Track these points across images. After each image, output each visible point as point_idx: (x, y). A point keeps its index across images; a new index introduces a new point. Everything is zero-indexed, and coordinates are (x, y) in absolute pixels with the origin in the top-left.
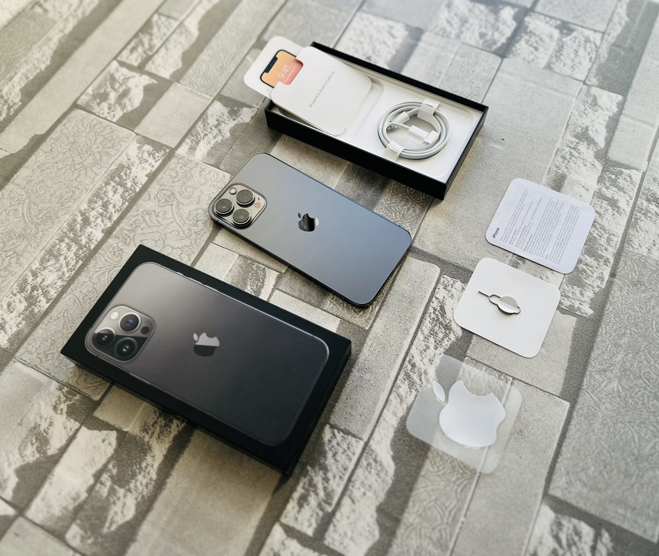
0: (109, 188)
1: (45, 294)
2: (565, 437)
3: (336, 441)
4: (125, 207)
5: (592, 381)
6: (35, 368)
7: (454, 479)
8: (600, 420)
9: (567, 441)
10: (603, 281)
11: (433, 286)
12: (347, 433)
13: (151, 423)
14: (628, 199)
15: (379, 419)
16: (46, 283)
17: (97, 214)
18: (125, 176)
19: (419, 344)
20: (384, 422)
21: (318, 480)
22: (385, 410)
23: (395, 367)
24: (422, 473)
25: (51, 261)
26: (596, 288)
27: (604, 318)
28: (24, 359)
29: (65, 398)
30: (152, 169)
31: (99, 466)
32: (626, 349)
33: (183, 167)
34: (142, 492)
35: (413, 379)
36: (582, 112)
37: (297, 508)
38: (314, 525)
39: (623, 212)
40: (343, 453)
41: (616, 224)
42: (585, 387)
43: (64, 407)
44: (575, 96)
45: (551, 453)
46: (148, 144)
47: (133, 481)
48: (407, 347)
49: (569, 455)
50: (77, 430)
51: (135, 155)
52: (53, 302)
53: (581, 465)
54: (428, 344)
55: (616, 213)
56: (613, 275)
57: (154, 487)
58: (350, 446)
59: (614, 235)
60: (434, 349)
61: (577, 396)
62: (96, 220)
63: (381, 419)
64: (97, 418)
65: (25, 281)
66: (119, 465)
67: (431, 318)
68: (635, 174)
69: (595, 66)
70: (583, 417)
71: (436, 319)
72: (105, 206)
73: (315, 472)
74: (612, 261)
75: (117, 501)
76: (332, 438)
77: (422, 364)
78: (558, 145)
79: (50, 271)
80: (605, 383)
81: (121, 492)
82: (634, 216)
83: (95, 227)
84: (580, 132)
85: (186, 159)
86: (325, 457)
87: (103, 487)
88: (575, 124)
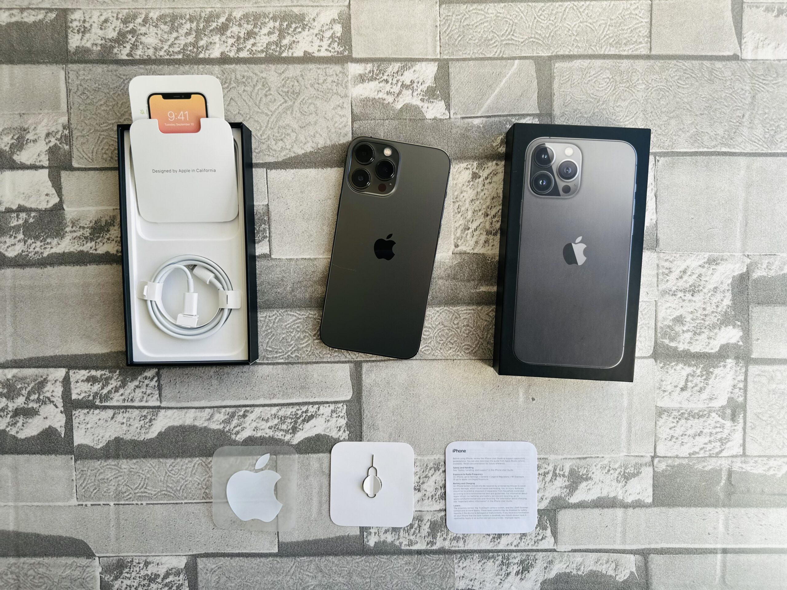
0: (271, 24)
1: (134, 47)
2: (247, 557)
3: (148, 383)
4: (259, 55)
5: (307, 564)
6: (68, 91)
7: (171, 485)
8: (275, 579)
9: (246, 560)
10: (409, 545)
11: (329, 400)
12: (160, 388)
13: (81, 225)
14: (515, 543)
15: (184, 408)
16: (143, 39)
17: (237, 33)
18: (292, 30)
19: (267, 412)
20: (184, 413)
21: (114, 383)
22: (194, 410)
23: (235, 401)
24: (161, 460)
25: (167, 27)
26: (398, 542)
27: (371, 557)
28: (69, 75)
29: (59, 137)
30: (316, 52)
31: (28, 205)
32: (350, 583)
33: (335, 84)
34: (29, 253)
35: (232, 420)
36: (610, 467)
37: (85, 378)
38: (80, 397)
39: (496, 543)
40: (143, 392)
41: (479, 540)
42: (298, 560)
43: (53, 141)
44: (630, 453)
45: (229, 550)
46: (343, 27)
47: (33, 240)
48: (258, 403)
49: (235, 564)
50: (43, 167)
51: (322, 23)
52: (130, 60)
53: (231, 575)
54: (270, 420)
55: (491, 537)
56: (419, 552)
57: (38, 259)
58: (151, 395)
59: (465, 542)
60: (268, 426)
61: (287, 556)
62: (230, 37)
63: (186, 410)
64: (60, 177)
65: (135, 17)
66: (37, 221)
67: (297, 412)
68: (549, 542)
69: (685, 462)
70: (271, 566)
71: (298, 416)
72: (250, 35)
73: (118, 378)
74: (434, 548)
75: (13, 237)
76: (149, 378)
77: (250, 422)
78: (552, 457)
79: (157, 34)
80: (309, 574)
81: (21, 236)
82: (496, 554)
83: (222, 43)
84: (581, 474)
85: (346, 80)
86: (132, 381)
87: (16, 219)
88: (588, 465)
